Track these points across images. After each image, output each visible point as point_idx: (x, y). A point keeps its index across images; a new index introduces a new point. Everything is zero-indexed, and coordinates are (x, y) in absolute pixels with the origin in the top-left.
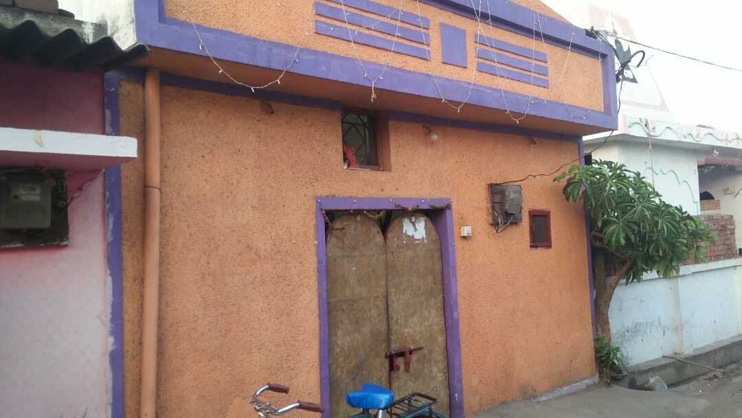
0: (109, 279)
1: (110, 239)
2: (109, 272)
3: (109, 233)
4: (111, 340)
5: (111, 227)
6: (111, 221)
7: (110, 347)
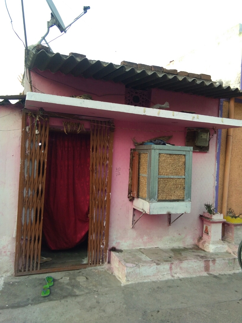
0: (217, 164)
1: (217, 151)
2: (217, 162)
3: (217, 150)
4: (216, 182)
5: (218, 148)
6: (218, 146)
7: (216, 185)
